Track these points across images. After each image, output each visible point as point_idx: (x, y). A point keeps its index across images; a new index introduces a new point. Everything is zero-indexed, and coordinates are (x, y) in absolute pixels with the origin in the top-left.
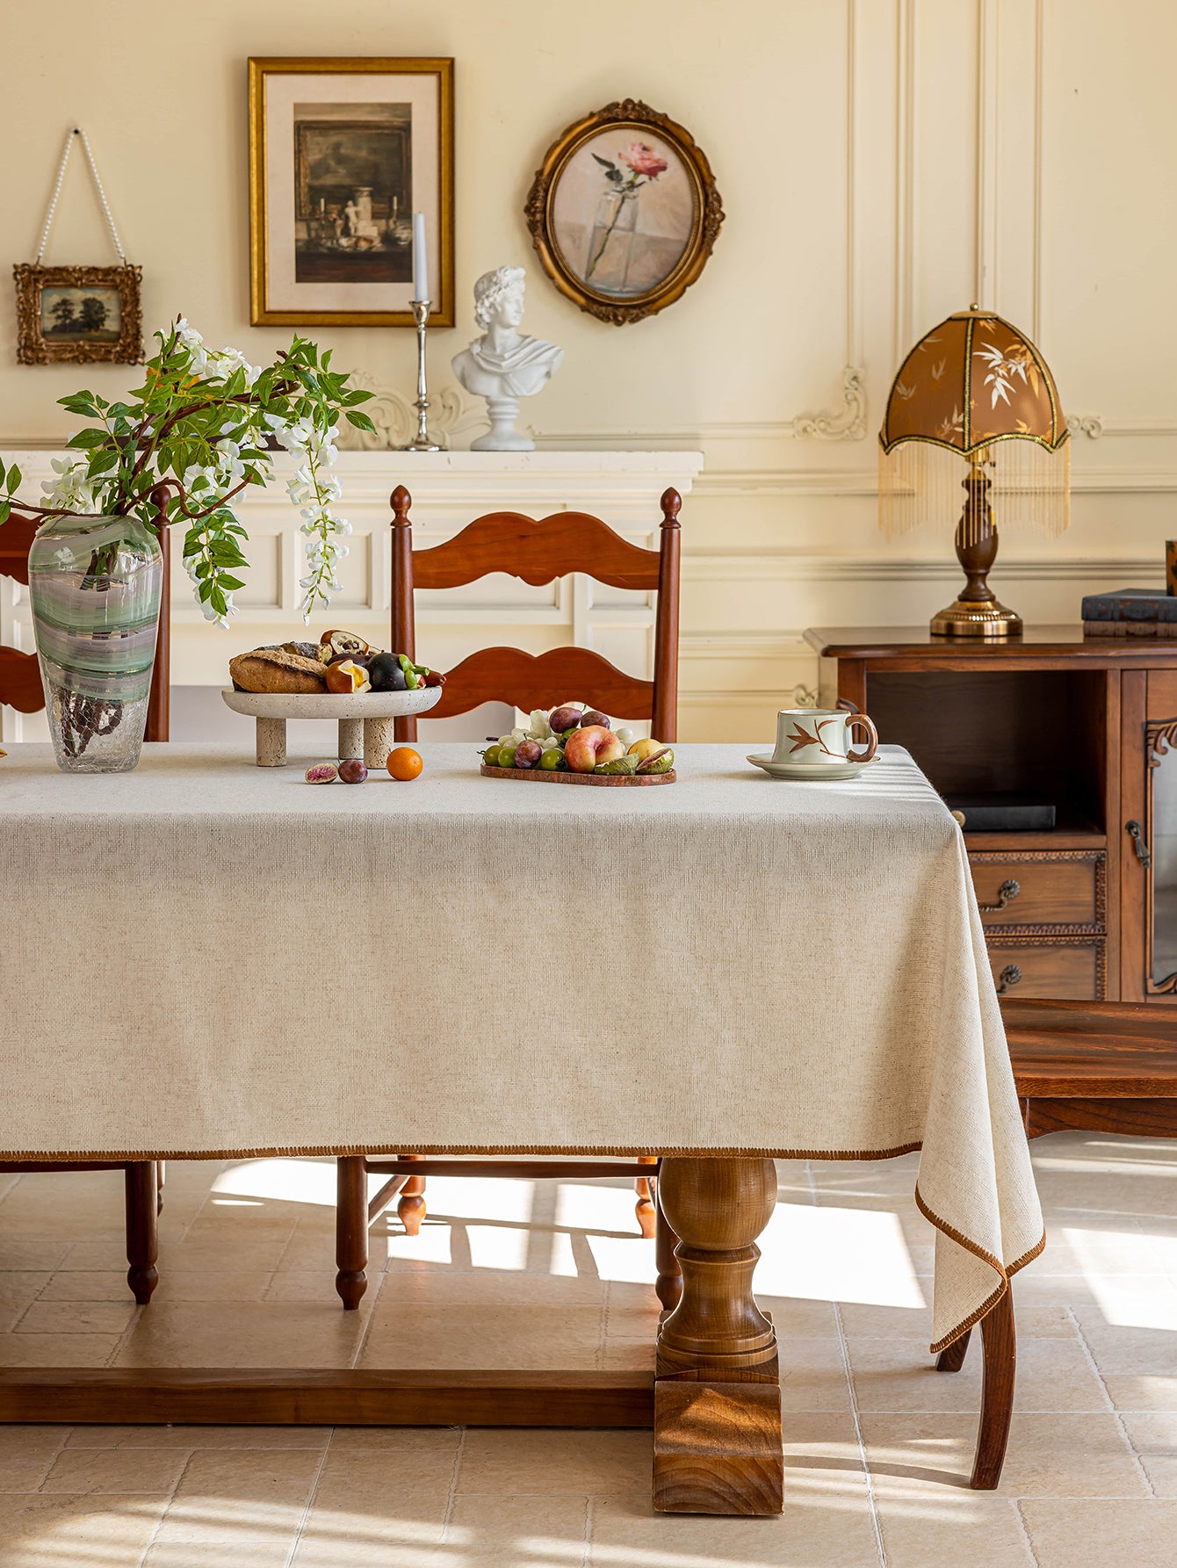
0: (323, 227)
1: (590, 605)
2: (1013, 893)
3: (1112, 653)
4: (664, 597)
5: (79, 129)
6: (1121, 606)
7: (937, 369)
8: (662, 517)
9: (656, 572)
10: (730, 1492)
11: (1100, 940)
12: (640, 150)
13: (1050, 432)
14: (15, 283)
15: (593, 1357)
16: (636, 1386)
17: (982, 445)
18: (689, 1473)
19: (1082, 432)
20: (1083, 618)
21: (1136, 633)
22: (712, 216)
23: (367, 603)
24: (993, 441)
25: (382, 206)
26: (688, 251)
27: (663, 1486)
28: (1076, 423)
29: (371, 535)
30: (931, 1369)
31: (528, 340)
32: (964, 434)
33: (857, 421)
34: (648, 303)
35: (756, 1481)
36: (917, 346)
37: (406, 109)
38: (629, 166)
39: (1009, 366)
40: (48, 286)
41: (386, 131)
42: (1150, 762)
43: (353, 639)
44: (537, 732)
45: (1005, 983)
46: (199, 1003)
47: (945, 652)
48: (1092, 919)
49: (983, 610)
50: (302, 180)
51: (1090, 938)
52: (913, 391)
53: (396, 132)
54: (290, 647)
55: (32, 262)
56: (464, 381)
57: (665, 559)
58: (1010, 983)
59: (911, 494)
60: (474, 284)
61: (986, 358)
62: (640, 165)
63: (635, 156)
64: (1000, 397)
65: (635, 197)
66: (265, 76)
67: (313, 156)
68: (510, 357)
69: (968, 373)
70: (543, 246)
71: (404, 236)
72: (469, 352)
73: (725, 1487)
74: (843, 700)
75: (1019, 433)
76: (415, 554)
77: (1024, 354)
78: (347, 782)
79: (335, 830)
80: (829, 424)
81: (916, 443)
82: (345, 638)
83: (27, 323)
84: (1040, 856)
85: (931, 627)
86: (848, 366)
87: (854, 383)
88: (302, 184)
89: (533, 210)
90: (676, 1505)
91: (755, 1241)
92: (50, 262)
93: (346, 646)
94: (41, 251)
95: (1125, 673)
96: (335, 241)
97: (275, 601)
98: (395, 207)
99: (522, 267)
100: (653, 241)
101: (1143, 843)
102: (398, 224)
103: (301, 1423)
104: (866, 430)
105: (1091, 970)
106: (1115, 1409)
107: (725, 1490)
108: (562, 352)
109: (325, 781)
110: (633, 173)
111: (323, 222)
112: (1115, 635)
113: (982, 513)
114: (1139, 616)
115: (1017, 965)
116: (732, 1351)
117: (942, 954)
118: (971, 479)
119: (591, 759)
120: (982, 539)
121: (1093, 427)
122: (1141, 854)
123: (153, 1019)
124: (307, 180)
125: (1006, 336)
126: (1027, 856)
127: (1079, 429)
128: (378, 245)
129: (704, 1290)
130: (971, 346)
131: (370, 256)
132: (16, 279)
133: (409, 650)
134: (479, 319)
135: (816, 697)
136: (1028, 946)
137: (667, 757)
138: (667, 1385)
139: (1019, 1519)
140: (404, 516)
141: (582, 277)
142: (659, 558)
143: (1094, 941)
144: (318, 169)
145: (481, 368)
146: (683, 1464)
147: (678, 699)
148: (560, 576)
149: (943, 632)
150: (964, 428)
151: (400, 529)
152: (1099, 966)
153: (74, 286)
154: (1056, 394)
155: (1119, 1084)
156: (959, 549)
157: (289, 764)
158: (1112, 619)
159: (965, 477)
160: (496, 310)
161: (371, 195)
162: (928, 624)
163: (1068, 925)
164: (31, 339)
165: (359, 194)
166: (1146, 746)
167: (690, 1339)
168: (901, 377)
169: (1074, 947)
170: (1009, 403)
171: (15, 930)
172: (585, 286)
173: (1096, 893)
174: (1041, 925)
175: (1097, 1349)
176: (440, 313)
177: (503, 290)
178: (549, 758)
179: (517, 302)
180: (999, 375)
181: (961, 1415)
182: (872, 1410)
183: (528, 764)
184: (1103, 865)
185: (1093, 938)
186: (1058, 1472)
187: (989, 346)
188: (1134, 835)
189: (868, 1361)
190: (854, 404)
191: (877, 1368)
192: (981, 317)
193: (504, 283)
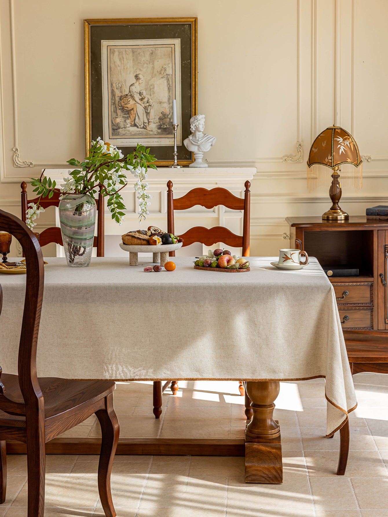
1: (224, 212)
2: (347, 294)
3: (375, 225)
4: (246, 212)
7: (324, 144)
8: (245, 189)
9: (243, 205)
10: (267, 477)
11: (372, 308)
13: (356, 161)
15: (227, 433)
16: (240, 444)
17: (337, 165)
18: (255, 471)
20: (366, 215)
21: (382, 219)
23: (160, 211)
24: (340, 164)
27: (248, 475)
28: (364, 157)
29: (161, 192)
31: (206, 135)
32: (332, 162)
33: (301, 157)
35: (275, 473)
36: (318, 137)
39: (345, 142)
42: (386, 256)
43: (157, 229)
44: (210, 256)
45: (345, 320)
47: (327, 225)
48: (370, 302)
49: (338, 212)
51: (369, 307)
52: (317, 150)
54: (139, 232)
56: (187, 147)
57: (246, 201)
58: (346, 320)
59: (316, 178)
61: (338, 140)
64: (342, 151)
68: (201, 140)
69: (333, 145)
72: (189, 139)
73: (266, 475)
74: (297, 239)
75: (348, 162)
76: (174, 200)
77: (349, 139)
78: (156, 271)
79: (152, 288)
80: (293, 158)
81: (318, 165)
82: (154, 228)
84: (355, 284)
85: (322, 217)
86: (298, 142)
87: (300, 146)
90: (252, 480)
91: (274, 402)
93: (155, 231)
95: (379, 231)
97: (134, 211)
101: (384, 280)
103: (144, 454)
104: (303, 160)
105: (369, 316)
106: (378, 450)
108: (216, 139)
109: (149, 271)
112: (376, 220)
113: (337, 184)
114: (383, 214)
115: (348, 315)
116: (268, 434)
117: (327, 322)
118: (334, 175)
119: (226, 264)
120: (337, 192)
121: (369, 159)
122: (384, 283)
123: (99, 341)
125: (344, 134)
126: (351, 284)
127: (365, 160)
129: (259, 417)
130: (334, 137)
133: (172, 232)
135: (289, 237)
136: (351, 310)
137: (247, 264)
138: (249, 444)
139: (351, 484)
140: (171, 189)
142: (244, 201)
143: (370, 308)
145: (192, 144)
146: (254, 468)
147: (250, 237)
148: (216, 206)
149: (326, 219)
150: (332, 160)
151: (169, 193)
152: (372, 315)
154: (358, 150)
155: (379, 359)
156: (330, 195)
157: (139, 265)
158: (375, 215)
159: (332, 174)
160: (196, 127)
162: (322, 216)
163: (362, 303)
166: (385, 252)
167: (255, 430)
168: (313, 145)
169: (365, 310)
170: (344, 153)
173: (371, 294)
174: (355, 304)
175: (373, 431)
177: (199, 121)
178: (214, 264)
179: (203, 124)
180: (342, 145)
181: (334, 452)
182: (308, 450)
183: (208, 266)
184: (373, 286)
185: (370, 307)
186: (362, 470)
187: (339, 137)
188: (382, 278)
189: (306, 435)
190: (300, 152)
191: (309, 437)
192: (336, 128)
193: (199, 119)
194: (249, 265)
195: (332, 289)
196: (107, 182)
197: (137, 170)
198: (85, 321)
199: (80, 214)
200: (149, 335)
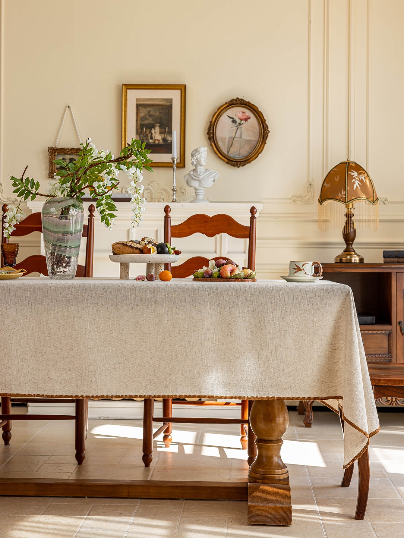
0: (144, 136)
3: (393, 267)
4: (251, 240)
5: (70, 106)
6: (396, 253)
7: (337, 178)
8: (251, 215)
9: (249, 233)
10: (274, 517)
11: (390, 360)
12: (242, 113)
13: (372, 198)
14: (48, 153)
16: (241, 486)
17: (351, 201)
18: (260, 511)
19: (382, 202)
20: (383, 257)
21: (400, 261)
22: (265, 132)
24: (354, 200)
25: (163, 130)
26: (258, 143)
27: (251, 515)
28: (380, 199)
29: (157, 229)
30: (339, 486)
31: (208, 170)
32: (345, 197)
33: (311, 198)
34: (247, 160)
35: (282, 513)
36: (330, 171)
37: (171, 100)
38: (239, 118)
39: (360, 177)
40: (59, 154)
41: (164, 107)
43: (152, 240)
44: (211, 267)
46: (97, 346)
47: (340, 267)
48: (388, 353)
49: (352, 255)
50: (138, 121)
52: (329, 184)
53: (168, 107)
54: (131, 241)
55: (54, 147)
56: (187, 183)
57: (252, 228)
59: (328, 221)
60: (191, 152)
61: (352, 174)
62: (242, 118)
63: (240, 115)
64: (357, 186)
65: (241, 128)
66: (127, 90)
67: (142, 115)
68: (202, 175)
69: (347, 179)
70: (213, 144)
71: (169, 139)
72: (189, 174)
73: (272, 515)
75: (363, 197)
76: (172, 227)
77: (364, 173)
78: (149, 281)
80: (302, 199)
81: (330, 201)
82: (149, 239)
83: (52, 166)
84: (371, 332)
85: (335, 260)
86: (308, 181)
87: (310, 186)
88: (138, 123)
89: (209, 133)
90: (255, 522)
91: (281, 437)
92: (59, 147)
93: (149, 242)
94: (56, 143)
95: (397, 273)
96: (148, 141)
98: (167, 130)
99: (206, 147)
100: (248, 141)
102: (168, 135)
103: (130, 497)
104: (314, 201)
106: (402, 498)
107: (272, 516)
108: (218, 174)
109: (142, 280)
110: (240, 120)
111: (145, 135)
112: (394, 262)
113: (351, 224)
114: (402, 256)
116: (274, 474)
118: (348, 213)
119: (229, 274)
120: (351, 232)
121: (385, 201)
122: (403, 332)
123: (82, 351)
124: (140, 122)
125: (358, 168)
126: (366, 332)
127: (381, 201)
128: (161, 142)
129: (264, 453)
130: (348, 170)
131: (159, 145)
132: (49, 151)
134: (192, 163)
137: (252, 273)
138: (252, 485)
140: (168, 214)
141: (226, 153)
142: (250, 228)
144: (143, 119)
145: (193, 179)
146: (258, 508)
148: (218, 234)
149: (339, 261)
150: (345, 196)
151: (167, 218)
153: (67, 154)
155: (403, 381)
156: (344, 236)
158: (393, 257)
159: (345, 213)
160: (198, 160)
161: (160, 126)
164: (53, 171)
165: (156, 126)
167: (260, 470)
168: (325, 180)
170: (360, 188)
171: (37, 320)
172: (227, 156)
173: (389, 344)
174: (371, 355)
175: (394, 481)
176: (180, 163)
177: (200, 154)
178: (215, 274)
179: (205, 158)
180: (356, 180)
181: (350, 499)
182: (320, 497)
183: (208, 276)
184: (391, 335)
185: (388, 359)
186: (384, 515)
187: (353, 171)
188: (401, 325)
189: (318, 484)
190: (310, 192)
191: (321, 485)
192: (350, 162)
193: (201, 152)
194: (255, 275)
195: (351, 292)
196: (97, 184)
197: (131, 169)
198: (65, 326)
199: (66, 218)
200: (139, 344)
